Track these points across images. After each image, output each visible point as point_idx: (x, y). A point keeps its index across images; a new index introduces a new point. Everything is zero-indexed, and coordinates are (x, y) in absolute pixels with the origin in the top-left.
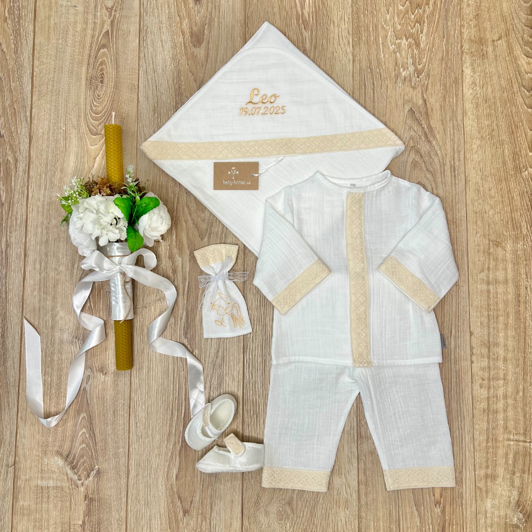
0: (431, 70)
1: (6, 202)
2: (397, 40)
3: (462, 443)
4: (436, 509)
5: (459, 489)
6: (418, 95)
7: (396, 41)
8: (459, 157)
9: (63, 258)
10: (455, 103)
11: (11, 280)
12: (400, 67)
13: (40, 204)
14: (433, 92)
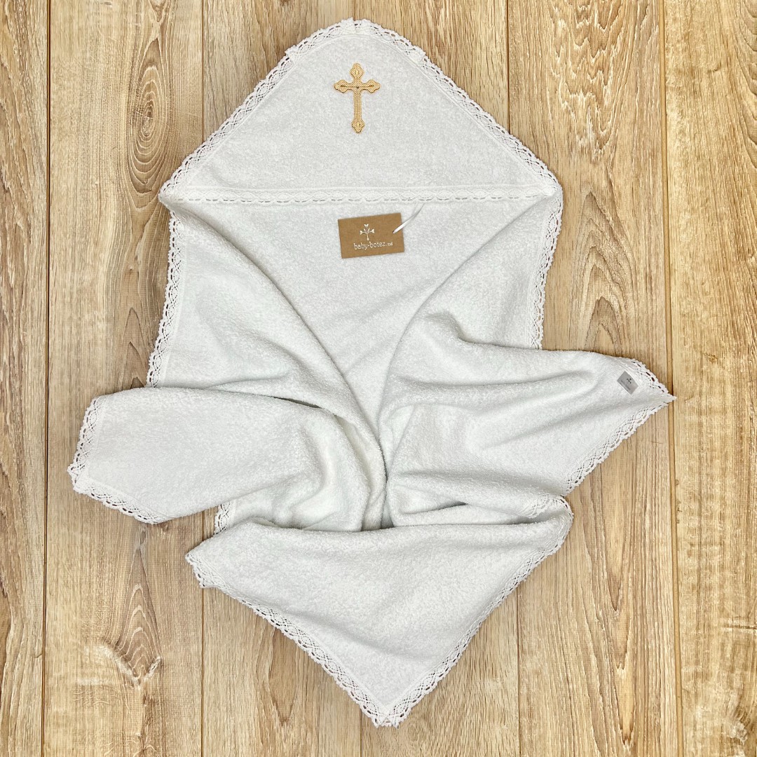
0: (619, 138)
1: (17, 287)
2: (571, 94)
3: (660, 657)
4: (624, 747)
5: (655, 719)
6: (600, 173)
7: (570, 96)
8: (657, 262)
9: (101, 368)
10: (651, 187)
11: (28, 398)
12: (576, 132)
13: (67, 291)
14: (621, 169)
